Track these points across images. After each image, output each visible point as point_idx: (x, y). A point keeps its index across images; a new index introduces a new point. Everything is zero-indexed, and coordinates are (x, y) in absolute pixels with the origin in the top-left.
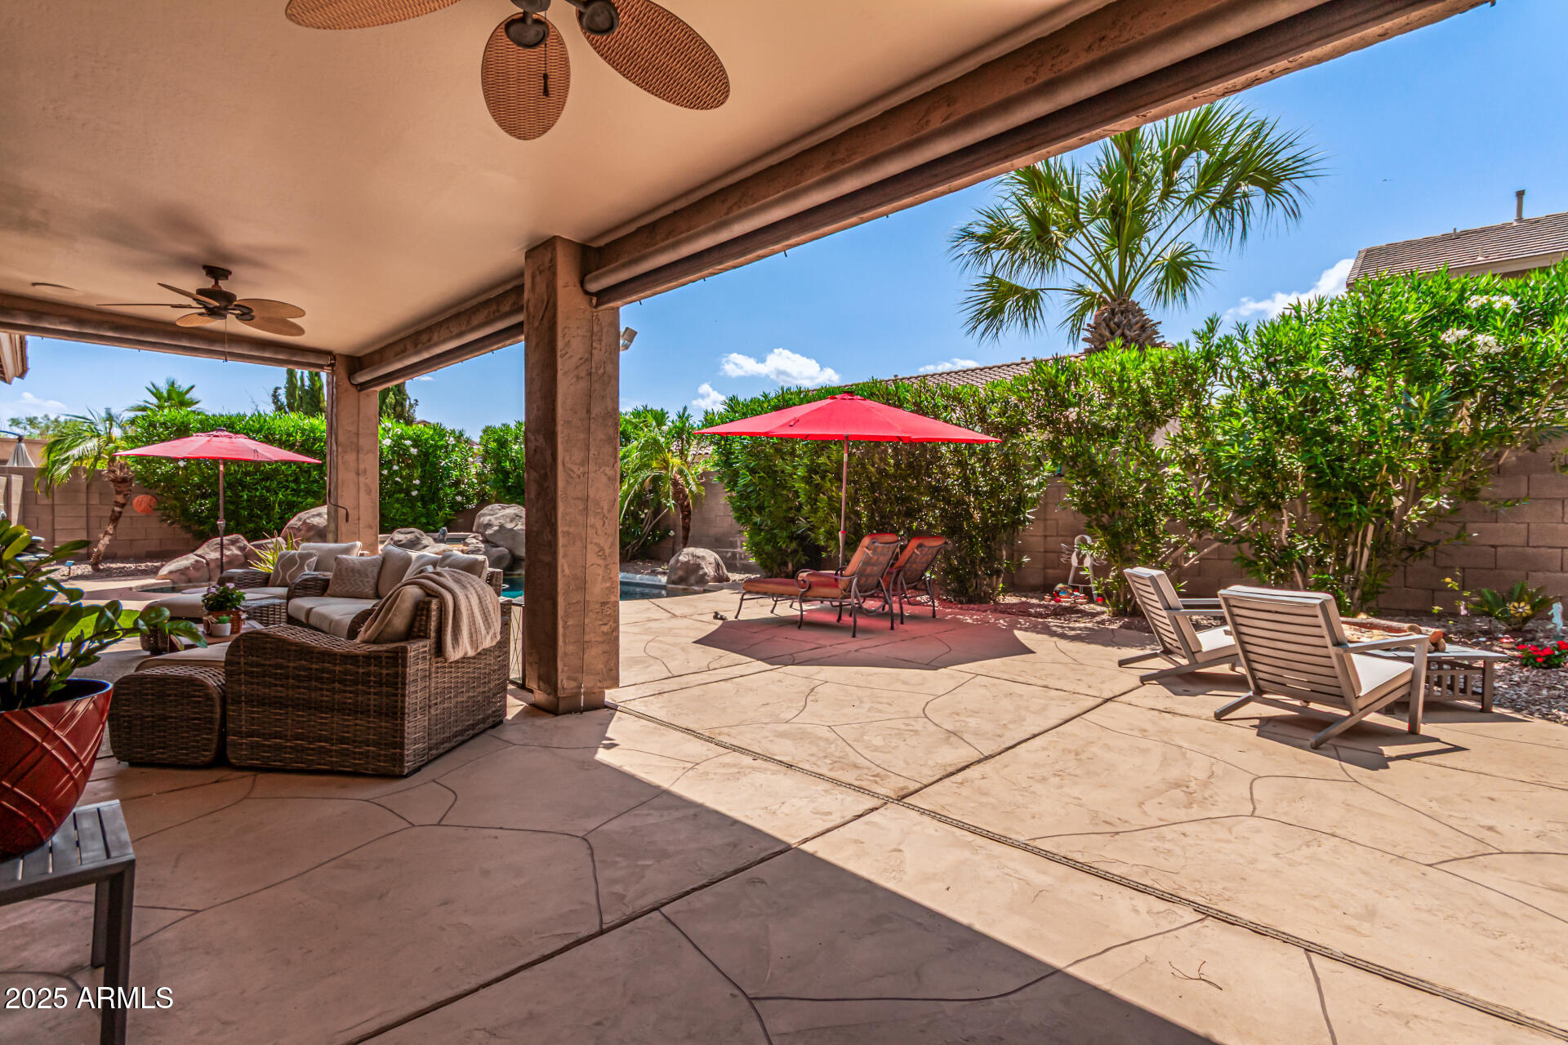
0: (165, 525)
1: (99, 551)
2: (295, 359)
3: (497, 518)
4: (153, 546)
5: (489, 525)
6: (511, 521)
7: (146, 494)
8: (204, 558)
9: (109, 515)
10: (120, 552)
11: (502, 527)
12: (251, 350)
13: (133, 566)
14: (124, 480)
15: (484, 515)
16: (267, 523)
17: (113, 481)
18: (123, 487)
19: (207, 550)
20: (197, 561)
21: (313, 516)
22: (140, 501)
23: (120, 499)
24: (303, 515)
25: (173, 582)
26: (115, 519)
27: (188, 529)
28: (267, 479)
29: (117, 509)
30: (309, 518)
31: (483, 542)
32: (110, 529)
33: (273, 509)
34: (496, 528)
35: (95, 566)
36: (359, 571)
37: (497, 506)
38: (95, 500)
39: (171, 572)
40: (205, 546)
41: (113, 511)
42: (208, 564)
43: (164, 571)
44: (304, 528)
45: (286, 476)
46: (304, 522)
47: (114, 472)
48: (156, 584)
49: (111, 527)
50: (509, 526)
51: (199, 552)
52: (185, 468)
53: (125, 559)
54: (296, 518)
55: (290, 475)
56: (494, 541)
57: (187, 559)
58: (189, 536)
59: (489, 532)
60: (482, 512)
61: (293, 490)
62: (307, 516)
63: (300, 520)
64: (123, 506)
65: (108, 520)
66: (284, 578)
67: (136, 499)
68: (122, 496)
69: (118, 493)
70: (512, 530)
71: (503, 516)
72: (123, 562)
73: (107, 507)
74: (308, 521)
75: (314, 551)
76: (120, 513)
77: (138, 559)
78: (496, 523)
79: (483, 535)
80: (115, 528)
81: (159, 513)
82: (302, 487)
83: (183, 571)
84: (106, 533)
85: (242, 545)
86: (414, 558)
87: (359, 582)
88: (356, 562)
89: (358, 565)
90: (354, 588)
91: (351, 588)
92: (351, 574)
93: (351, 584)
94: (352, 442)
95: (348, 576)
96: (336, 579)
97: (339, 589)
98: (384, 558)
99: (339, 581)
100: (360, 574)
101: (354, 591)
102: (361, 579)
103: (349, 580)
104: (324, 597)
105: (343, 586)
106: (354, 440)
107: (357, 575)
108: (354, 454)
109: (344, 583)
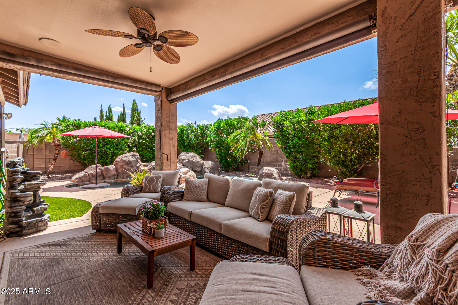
0: (72, 161)
1: (50, 171)
2: (147, 88)
3: (187, 157)
4: (67, 168)
5: (184, 160)
6: (192, 158)
7: (65, 150)
8: (87, 173)
9: (53, 157)
10: (56, 171)
11: (189, 160)
12: (131, 83)
13: (61, 176)
14: (58, 145)
15: (182, 156)
16: (107, 160)
17: (54, 145)
18: (58, 148)
19: (88, 170)
20: (85, 174)
21: (124, 157)
22: (63, 153)
23: (57, 152)
24: (120, 157)
25: (77, 182)
26: (55, 159)
27: (80, 162)
28: (107, 144)
29: (56, 156)
30: (123, 158)
31: (182, 165)
32: (53, 163)
33: (109, 155)
34: (187, 160)
35: (48, 176)
36: (199, 187)
37: (185, 152)
38: (48, 152)
39: (76, 179)
40: (87, 169)
41: (55, 156)
42: (89, 175)
43: (74, 178)
44: (121, 161)
45: (113, 143)
46: (121, 160)
47: (55, 142)
48: (71, 183)
49: (54, 162)
50: (191, 160)
51: (85, 171)
52: (79, 140)
53: (58, 173)
54: (118, 158)
55: (115, 143)
56: (186, 165)
57: (82, 173)
58: (80, 164)
59: (184, 162)
60: (180, 155)
61: (116, 148)
62: (122, 157)
63: (119, 158)
64: (58, 154)
65: (53, 159)
66: (150, 188)
67: (62, 152)
68: (57, 151)
69: (56, 150)
70: (192, 161)
71: (189, 156)
72: (57, 174)
73: (52, 155)
74: (123, 159)
75: (161, 175)
76: (57, 157)
77: (62, 173)
78: (187, 158)
79: (182, 163)
80: (55, 162)
81: (70, 157)
82: (119, 147)
83: (80, 178)
84: (52, 164)
85: (100, 168)
86: (230, 181)
87: (200, 193)
88: (196, 182)
89: (198, 184)
90: (198, 196)
91: (196, 196)
92: (196, 189)
93: (196, 194)
94: (168, 125)
95: (194, 190)
96: (188, 192)
97: (191, 197)
98: (209, 180)
99: (190, 193)
100: (200, 189)
101: (198, 198)
102: (201, 191)
103: (195, 192)
104: (184, 201)
105: (192, 195)
106: (168, 124)
107: (199, 189)
108: (168, 130)
109: (193, 194)
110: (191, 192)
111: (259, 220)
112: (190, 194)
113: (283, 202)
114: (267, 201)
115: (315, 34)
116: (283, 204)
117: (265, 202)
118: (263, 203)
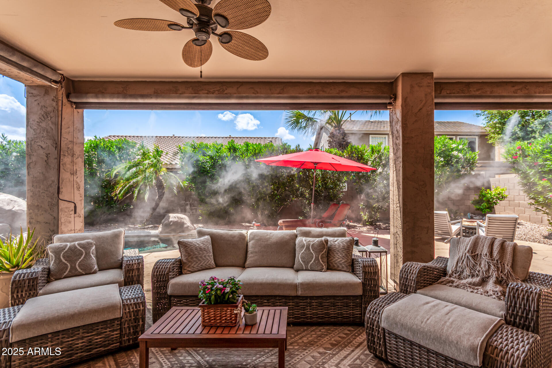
36: (204, 249)
66: (73, 269)
75: (90, 241)
86: (246, 235)
87: (207, 257)
88: (198, 243)
89: (202, 245)
90: (206, 262)
91: (204, 263)
92: (201, 252)
93: (203, 259)
94: (68, 148)
95: (200, 254)
96: (192, 258)
97: (196, 265)
98: (211, 237)
99: (195, 259)
100: (207, 251)
101: (206, 265)
102: (208, 255)
103: (201, 257)
104: (186, 274)
105: (199, 263)
106: (70, 146)
107: (205, 252)
108: (70, 157)
109: (199, 260)
110: (196, 257)
111: (324, 270)
112: (195, 261)
113: (346, 247)
114: (325, 249)
115: (342, 91)
116: (346, 250)
117: (324, 252)
118: (323, 253)
